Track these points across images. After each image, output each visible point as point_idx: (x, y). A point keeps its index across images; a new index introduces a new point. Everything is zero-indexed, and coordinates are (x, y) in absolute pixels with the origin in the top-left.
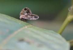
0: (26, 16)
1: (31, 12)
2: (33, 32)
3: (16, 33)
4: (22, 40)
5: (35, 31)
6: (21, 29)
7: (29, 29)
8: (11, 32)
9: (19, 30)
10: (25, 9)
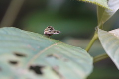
0: (50, 32)
1: (53, 29)
2: (62, 48)
3: (46, 49)
4: (50, 56)
5: (64, 47)
6: (52, 46)
7: (59, 45)
8: (42, 48)
9: (49, 47)
10: (49, 27)
